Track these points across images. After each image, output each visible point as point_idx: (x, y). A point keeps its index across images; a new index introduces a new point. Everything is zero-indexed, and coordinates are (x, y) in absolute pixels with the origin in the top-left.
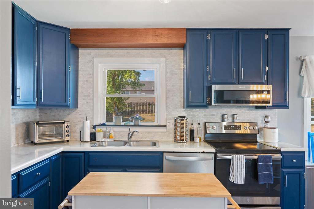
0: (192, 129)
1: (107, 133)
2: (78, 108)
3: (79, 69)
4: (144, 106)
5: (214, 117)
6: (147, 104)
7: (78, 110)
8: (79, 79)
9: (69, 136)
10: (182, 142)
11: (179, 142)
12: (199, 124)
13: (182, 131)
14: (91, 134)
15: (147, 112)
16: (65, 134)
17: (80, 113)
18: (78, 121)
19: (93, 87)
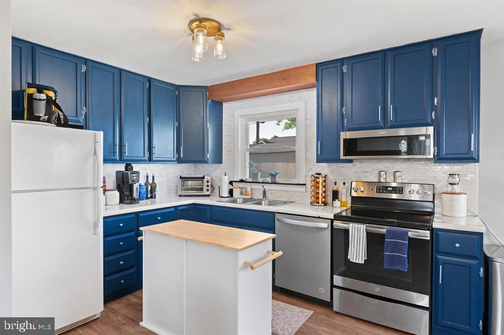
0: (335, 189)
1: (244, 190)
2: (222, 163)
5: (368, 174)
8: (224, 134)
9: (208, 190)
10: (317, 204)
11: (314, 204)
12: (344, 184)
13: (317, 191)
14: (229, 190)
16: (205, 188)
19: (234, 142)
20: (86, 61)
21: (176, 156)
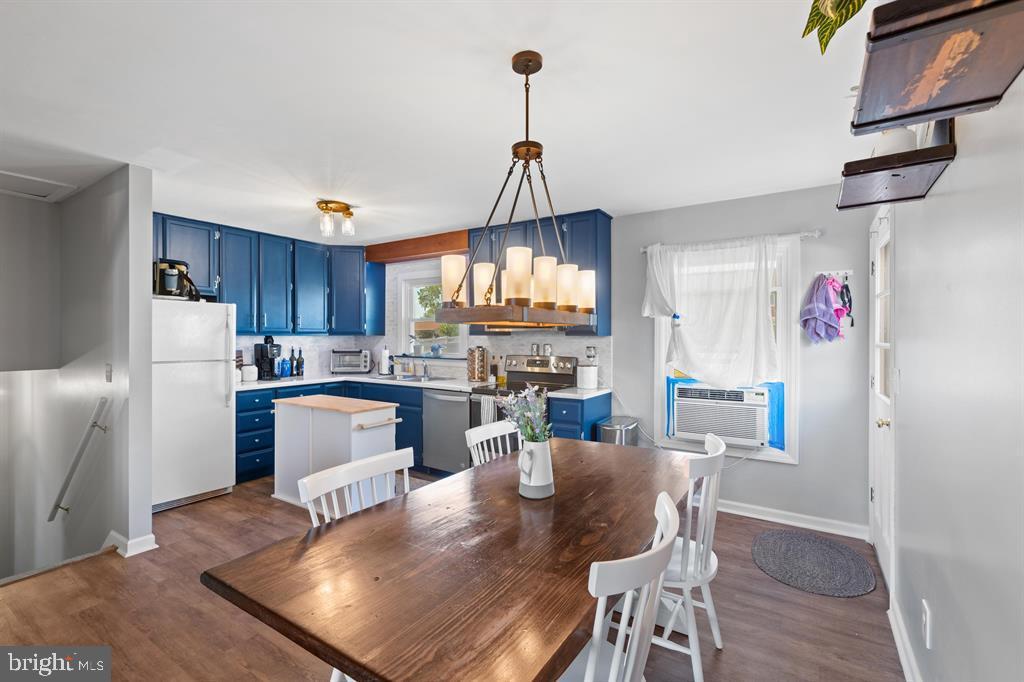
0: (494, 363)
2: (385, 335)
12: (501, 358)
20: (220, 227)
21: (327, 328)
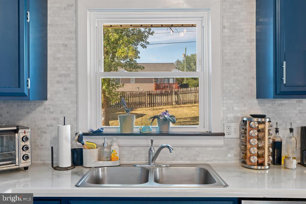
1: (105, 150)
2: (46, 99)
3: (49, 22)
4: (141, 96)
6: (146, 94)
7: (46, 103)
8: (49, 42)
9: (27, 157)
10: (259, 167)
11: (253, 167)
12: (291, 130)
13: (260, 146)
14: (73, 151)
15: (145, 105)
16: (19, 153)
17: (52, 109)
18: (48, 126)
19: (76, 58)
